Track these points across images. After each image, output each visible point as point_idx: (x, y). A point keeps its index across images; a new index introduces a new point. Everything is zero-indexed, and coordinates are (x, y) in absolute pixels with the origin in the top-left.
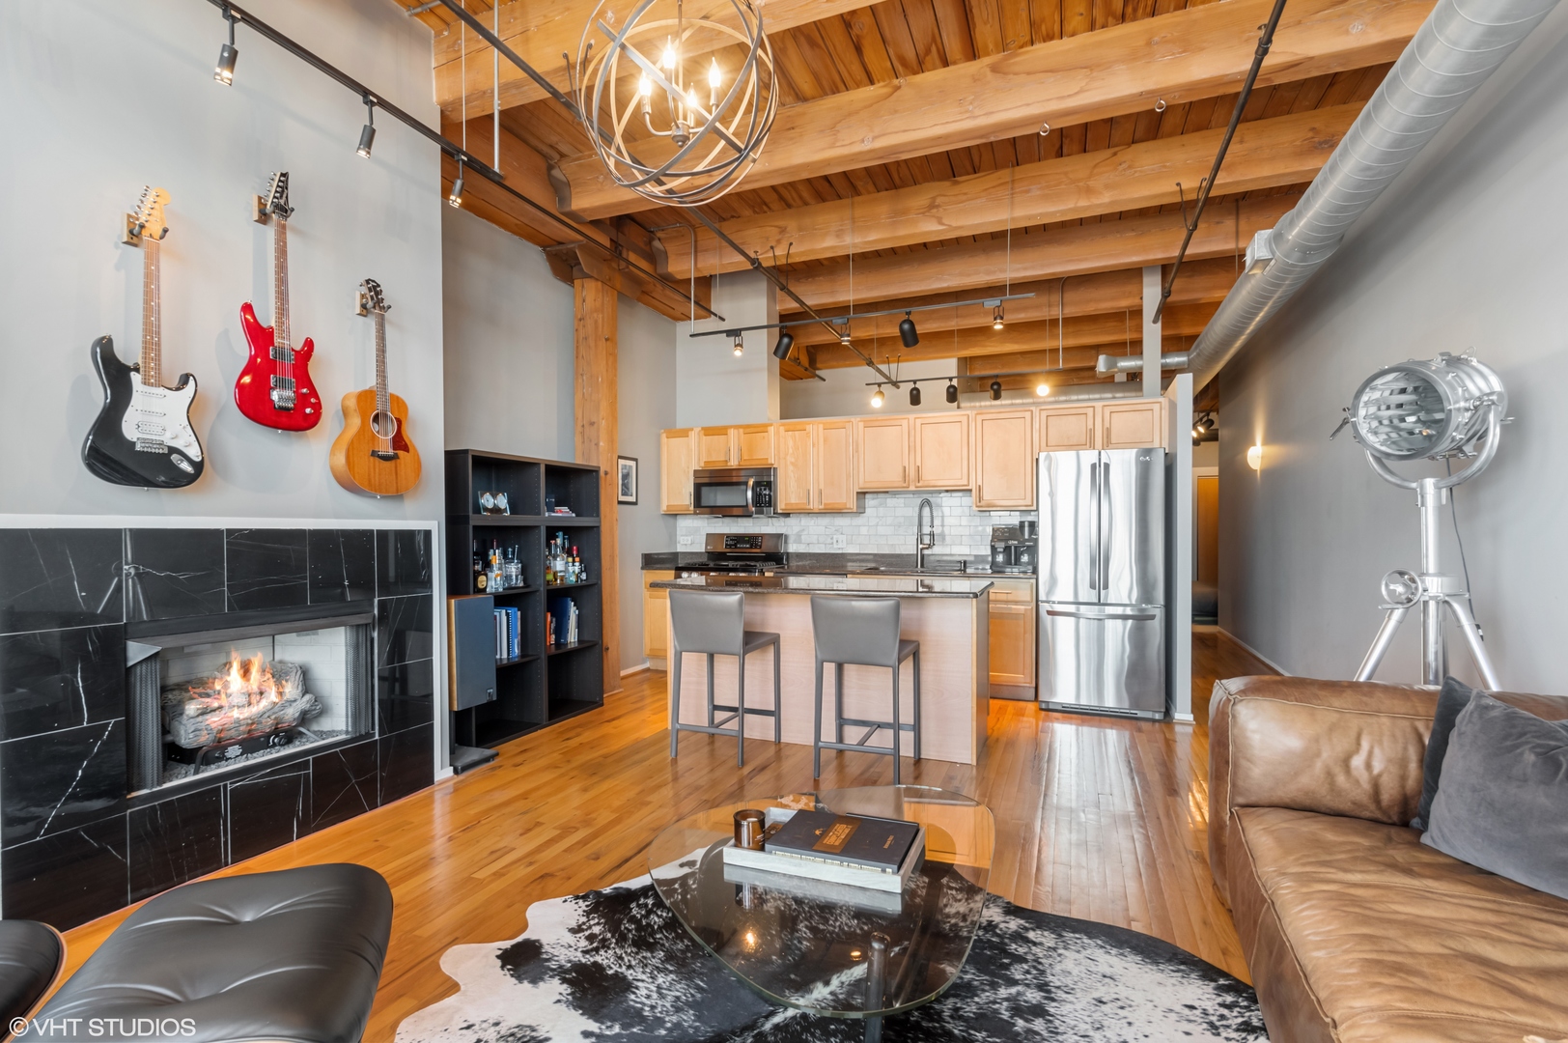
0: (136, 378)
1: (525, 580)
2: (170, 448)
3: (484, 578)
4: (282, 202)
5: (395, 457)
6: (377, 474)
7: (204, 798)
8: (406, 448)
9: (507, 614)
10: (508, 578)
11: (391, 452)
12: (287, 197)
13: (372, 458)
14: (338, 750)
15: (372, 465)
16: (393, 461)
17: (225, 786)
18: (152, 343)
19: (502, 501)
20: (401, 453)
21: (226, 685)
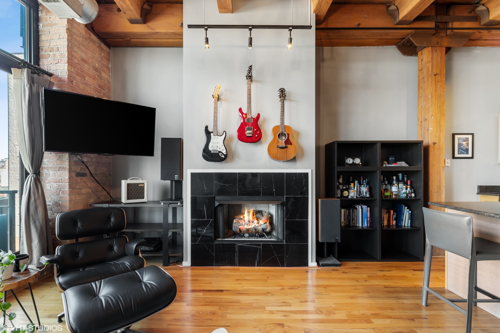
0: (212, 134)
1: (370, 194)
2: (219, 151)
3: (347, 192)
4: (250, 75)
5: (286, 147)
6: (279, 154)
7: (232, 246)
8: (291, 144)
9: (362, 208)
10: (360, 192)
11: (284, 145)
12: (252, 73)
13: (277, 149)
14: (270, 243)
15: (277, 151)
16: (285, 149)
17: (237, 244)
18: (215, 125)
19: (358, 161)
20: (289, 146)
21: (244, 217)
